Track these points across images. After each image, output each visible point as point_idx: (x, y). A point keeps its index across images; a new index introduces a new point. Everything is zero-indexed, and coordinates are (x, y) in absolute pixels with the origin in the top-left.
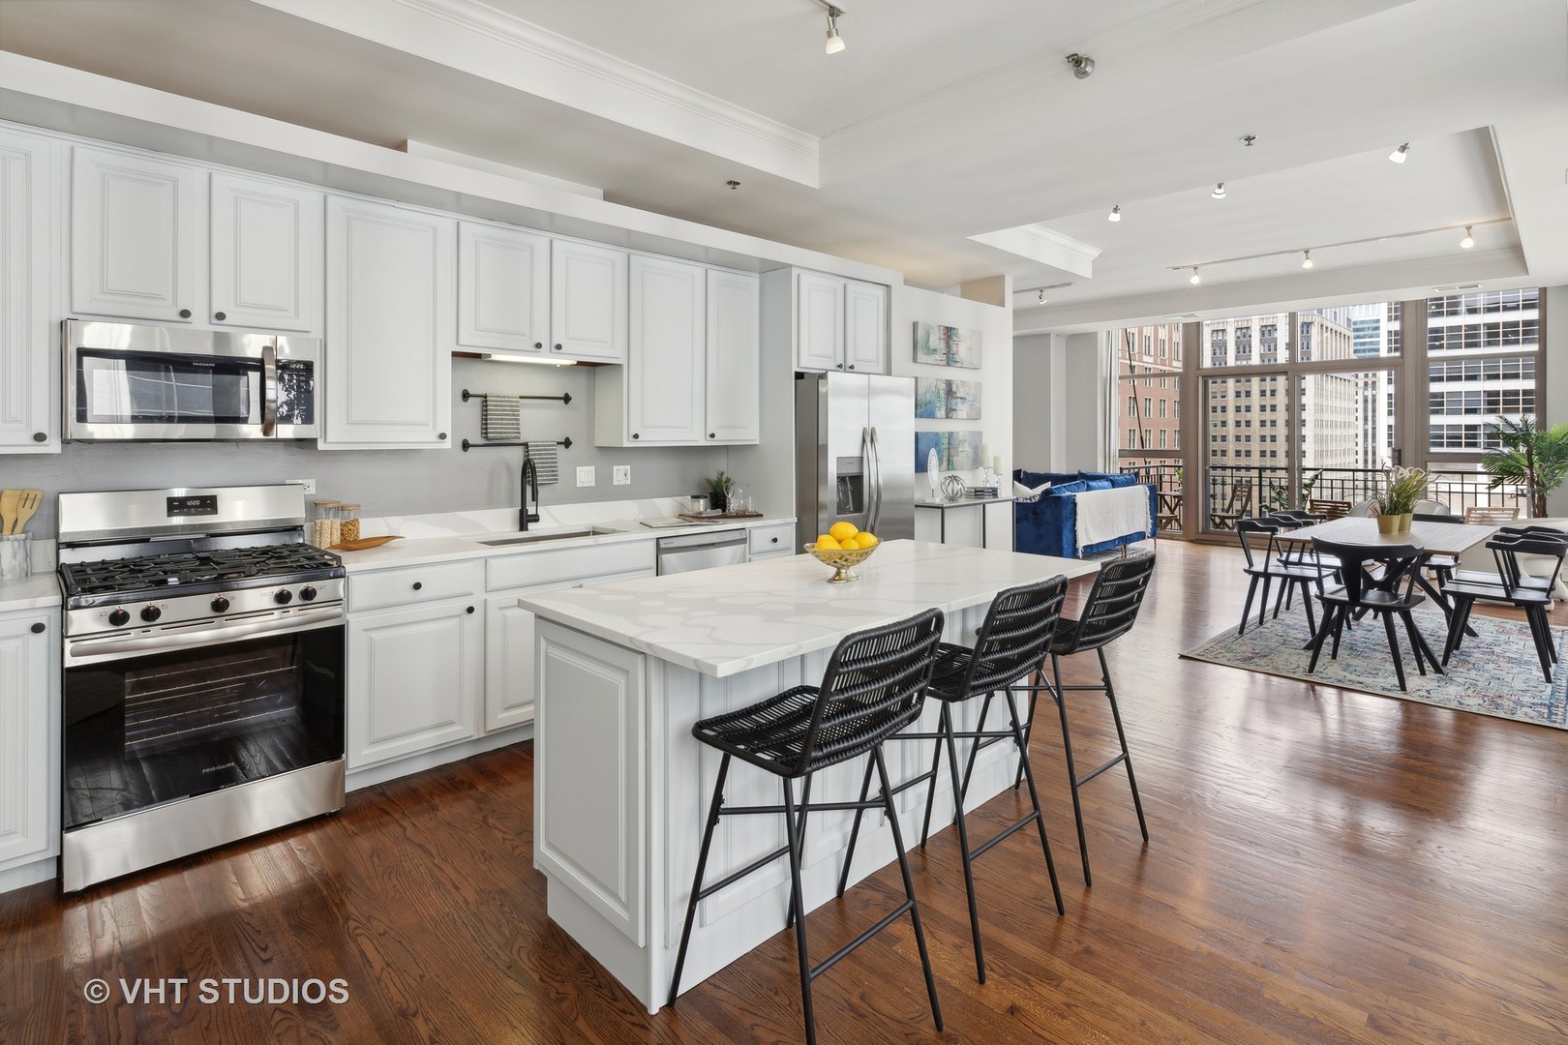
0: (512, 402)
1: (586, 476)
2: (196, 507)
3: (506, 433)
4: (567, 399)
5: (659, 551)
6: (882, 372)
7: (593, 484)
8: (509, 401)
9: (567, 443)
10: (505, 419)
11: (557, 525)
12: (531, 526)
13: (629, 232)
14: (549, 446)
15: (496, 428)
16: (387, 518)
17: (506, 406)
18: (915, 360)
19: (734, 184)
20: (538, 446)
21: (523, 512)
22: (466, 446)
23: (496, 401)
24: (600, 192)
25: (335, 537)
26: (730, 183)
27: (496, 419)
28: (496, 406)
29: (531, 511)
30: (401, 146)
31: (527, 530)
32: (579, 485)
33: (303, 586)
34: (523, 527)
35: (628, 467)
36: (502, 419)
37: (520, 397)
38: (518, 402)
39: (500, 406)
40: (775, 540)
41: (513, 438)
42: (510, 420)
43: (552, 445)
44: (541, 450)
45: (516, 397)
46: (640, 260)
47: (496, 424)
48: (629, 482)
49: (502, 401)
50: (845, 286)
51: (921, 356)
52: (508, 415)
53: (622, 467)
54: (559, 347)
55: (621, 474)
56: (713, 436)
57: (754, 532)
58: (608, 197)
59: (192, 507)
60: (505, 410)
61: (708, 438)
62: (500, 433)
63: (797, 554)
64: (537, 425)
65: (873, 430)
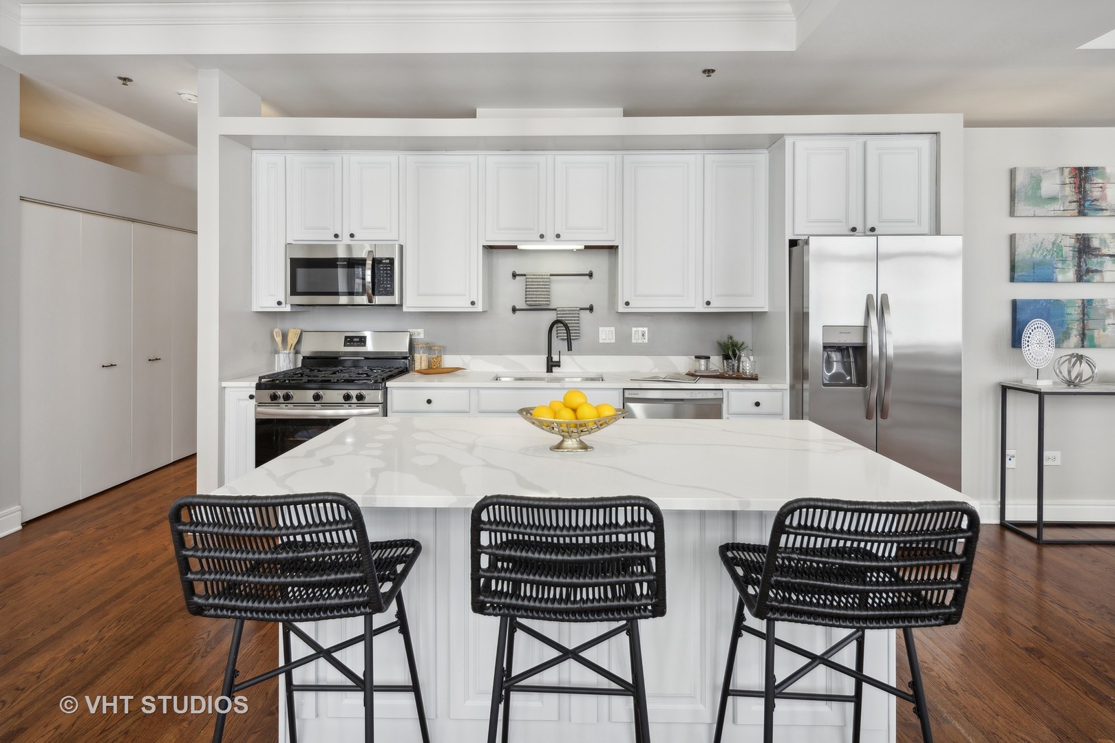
0: (544, 278)
1: (607, 334)
2: (357, 342)
3: (539, 301)
4: (590, 275)
5: (626, 400)
6: (926, 230)
7: (613, 341)
8: (542, 278)
9: (591, 309)
10: (539, 291)
11: (580, 371)
12: (555, 369)
13: (622, 137)
14: (573, 311)
15: (532, 298)
16: (462, 356)
17: (539, 282)
18: (1012, 213)
19: (709, 72)
20: (564, 311)
21: (549, 359)
22: (514, 310)
23: (533, 278)
24: (620, 110)
25: (423, 365)
26: (705, 71)
27: (532, 291)
28: (532, 282)
29: (555, 358)
30: (473, 115)
31: (552, 372)
32: (601, 341)
33: (357, 392)
34: (549, 370)
35: (646, 329)
36: (536, 291)
37: (551, 275)
38: (549, 278)
39: (536, 282)
40: (757, 404)
41: (544, 305)
42: (542, 291)
43: (575, 310)
44: (566, 314)
45: (547, 275)
46: (631, 158)
47: (532, 295)
48: (646, 341)
49: (537, 278)
50: (865, 144)
51: (1021, 208)
52: (542, 288)
53: (641, 329)
54: (558, 236)
55: (639, 334)
56: (708, 303)
57: (732, 393)
58: (627, 114)
59: (356, 342)
60: (539, 285)
61: (705, 306)
62: (535, 301)
63: (792, 418)
64: (565, 295)
65: (885, 297)
